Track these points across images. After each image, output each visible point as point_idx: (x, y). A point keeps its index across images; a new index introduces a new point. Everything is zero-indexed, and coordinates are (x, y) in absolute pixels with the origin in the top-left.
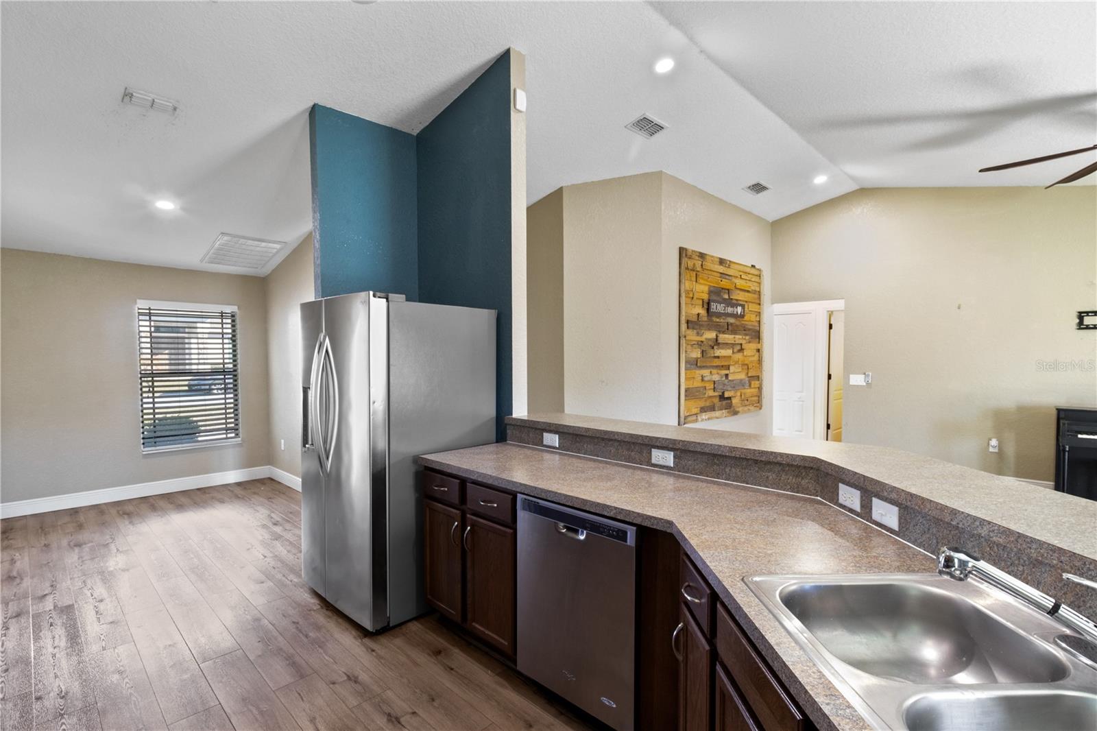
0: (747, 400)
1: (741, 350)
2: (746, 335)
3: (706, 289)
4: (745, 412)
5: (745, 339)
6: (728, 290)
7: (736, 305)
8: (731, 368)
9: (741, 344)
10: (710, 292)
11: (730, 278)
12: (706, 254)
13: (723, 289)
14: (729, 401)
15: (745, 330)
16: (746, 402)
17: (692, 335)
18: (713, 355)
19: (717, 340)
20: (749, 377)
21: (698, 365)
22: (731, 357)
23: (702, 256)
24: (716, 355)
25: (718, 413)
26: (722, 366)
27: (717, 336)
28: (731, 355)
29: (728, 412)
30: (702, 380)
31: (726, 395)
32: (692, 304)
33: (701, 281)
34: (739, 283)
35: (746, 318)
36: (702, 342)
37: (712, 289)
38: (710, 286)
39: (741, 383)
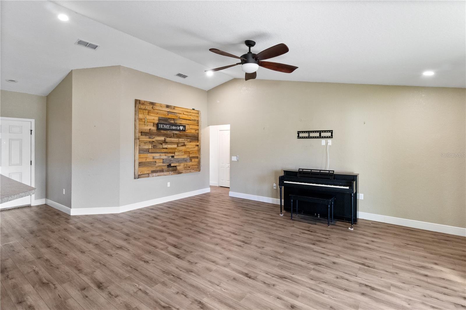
0: (189, 167)
1: (184, 145)
2: (187, 139)
3: (157, 118)
4: (186, 172)
5: (187, 140)
6: (174, 119)
7: (179, 126)
8: (176, 153)
9: (184, 143)
10: (159, 120)
11: (176, 114)
12: (156, 103)
13: (169, 118)
14: (175, 168)
15: (187, 137)
16: (188, 168)
17: (145, 139)
18: (162, 147)
19: (165, 141)
20: (190, 157)
21: (150, 151)
22: (176, 148)
23: (152, 104)
24: (163, 147)
25: (165, 173)
26: (170, 152)
27: (165, 139)
28: (176, 147)
29: (173, 173)
30: (153, 158)
31: (172, 165)
32: (145, 125)
33: (151, 114)
34: (181, 116)
35: (187, 132)
36: (153, 141)
37: (160, 118)
38: (159, 117)
39: (185, 160)
